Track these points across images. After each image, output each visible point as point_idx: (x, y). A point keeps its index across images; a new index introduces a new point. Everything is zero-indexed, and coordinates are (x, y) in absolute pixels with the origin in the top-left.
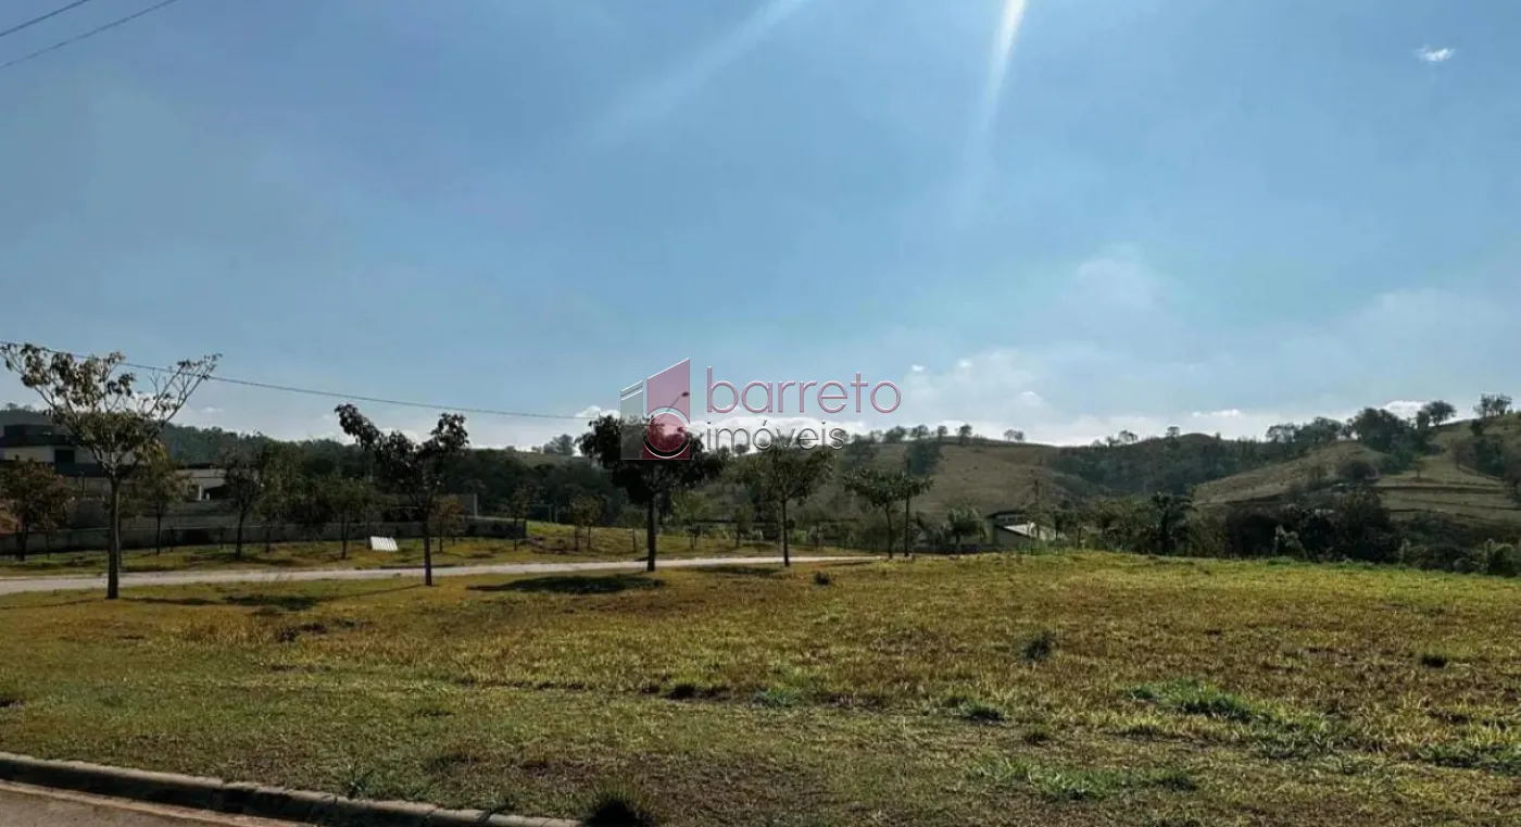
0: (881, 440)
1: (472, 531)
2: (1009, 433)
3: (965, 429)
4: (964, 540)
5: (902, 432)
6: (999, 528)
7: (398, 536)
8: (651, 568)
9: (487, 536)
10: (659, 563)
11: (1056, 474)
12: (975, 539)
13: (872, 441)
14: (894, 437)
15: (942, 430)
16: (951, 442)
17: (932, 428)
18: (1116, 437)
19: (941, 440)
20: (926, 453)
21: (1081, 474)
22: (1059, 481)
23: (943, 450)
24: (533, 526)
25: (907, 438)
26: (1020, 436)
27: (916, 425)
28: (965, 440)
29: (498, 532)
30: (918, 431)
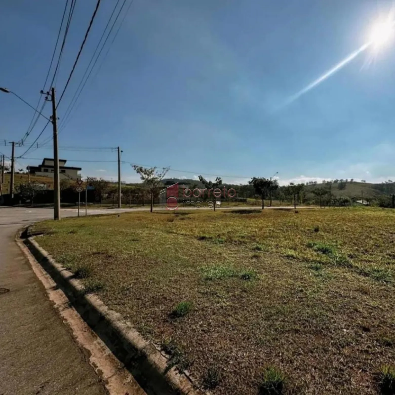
0: (333, 182)
1: (236, 201)
2: (362, 181)
3: (352, 180)
4: (346, 204)
5: (338, 181)
6: (354, 201)
7: (222, 201)
8: (263, 208)
9: (239, 202)
10: (265, 208)
11: (373, 190)
12: (348, 203)
13: (331, 182)
14: (336, 182)
15: (347, 180)
16: (349, 183)
17: (344, 180)
18: (387, 181)
19: (347, 182)
20: (342, 185)
21: (379, 190)
22: (374, 191)
23: (347, 184)
24: (248, 199)
25: (339, 182)
26: (365, 181)
27: (340, 179)
28: (352, 182)
29: (241, 201)
30: (341, 180)
